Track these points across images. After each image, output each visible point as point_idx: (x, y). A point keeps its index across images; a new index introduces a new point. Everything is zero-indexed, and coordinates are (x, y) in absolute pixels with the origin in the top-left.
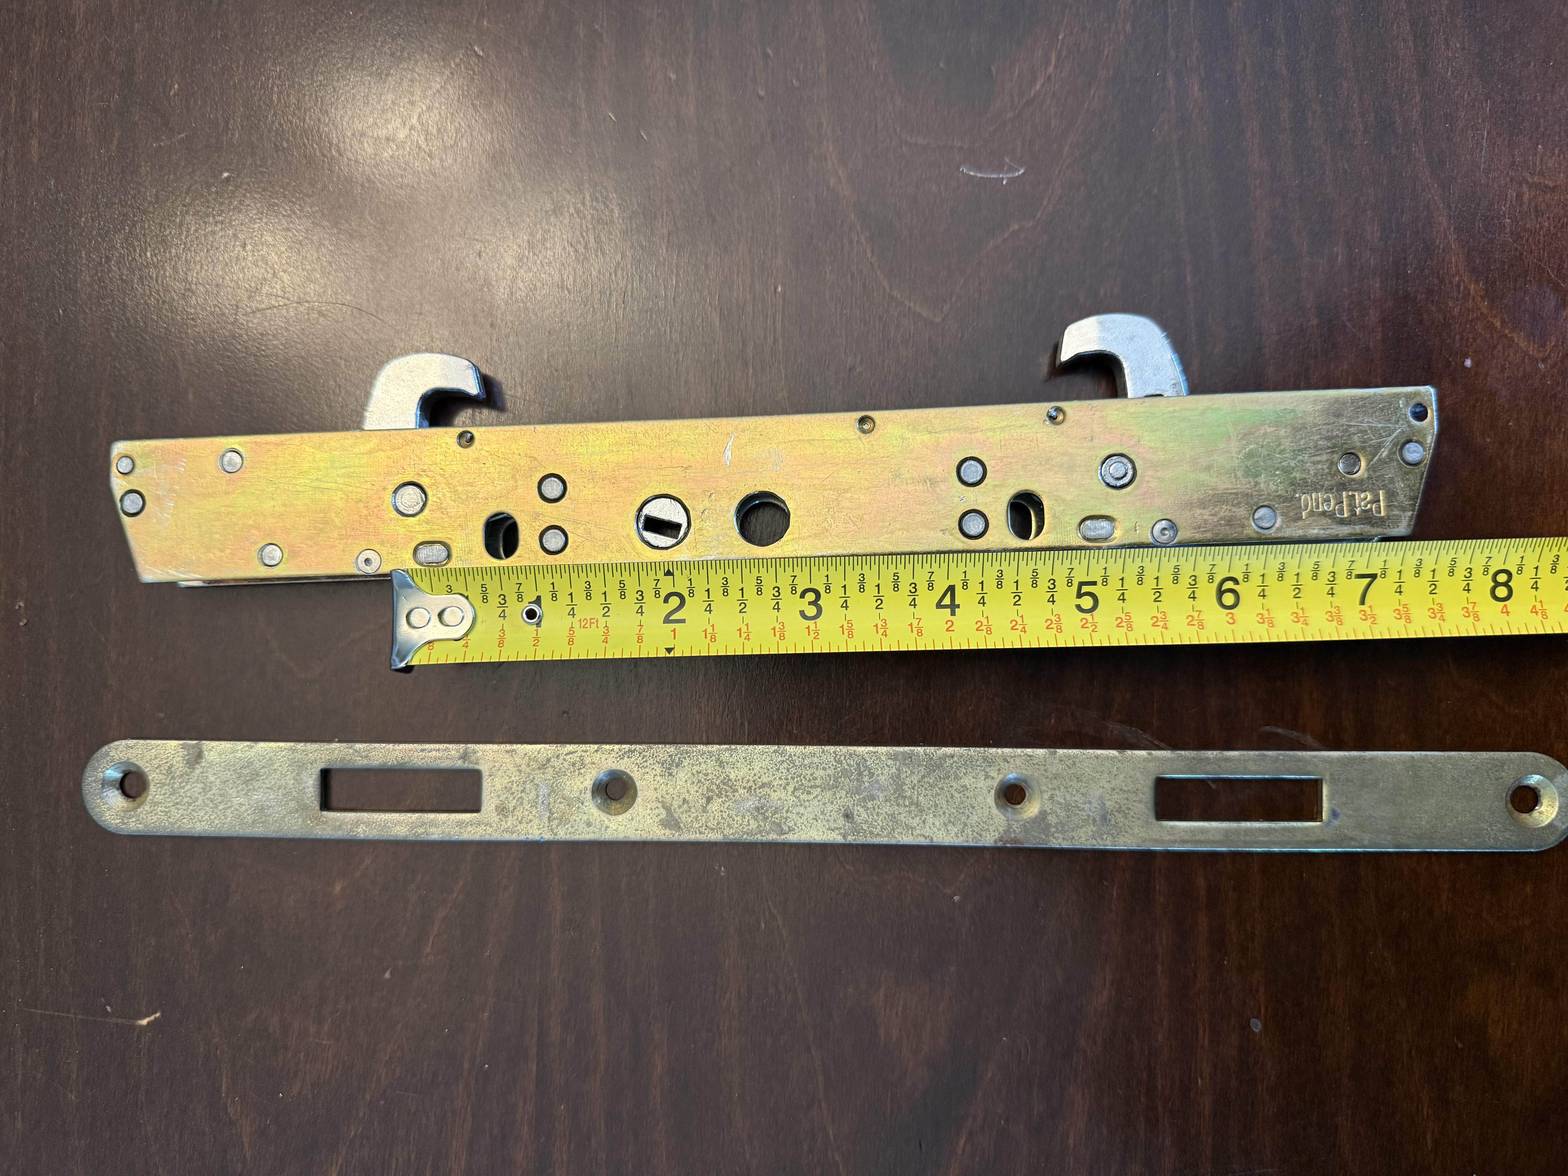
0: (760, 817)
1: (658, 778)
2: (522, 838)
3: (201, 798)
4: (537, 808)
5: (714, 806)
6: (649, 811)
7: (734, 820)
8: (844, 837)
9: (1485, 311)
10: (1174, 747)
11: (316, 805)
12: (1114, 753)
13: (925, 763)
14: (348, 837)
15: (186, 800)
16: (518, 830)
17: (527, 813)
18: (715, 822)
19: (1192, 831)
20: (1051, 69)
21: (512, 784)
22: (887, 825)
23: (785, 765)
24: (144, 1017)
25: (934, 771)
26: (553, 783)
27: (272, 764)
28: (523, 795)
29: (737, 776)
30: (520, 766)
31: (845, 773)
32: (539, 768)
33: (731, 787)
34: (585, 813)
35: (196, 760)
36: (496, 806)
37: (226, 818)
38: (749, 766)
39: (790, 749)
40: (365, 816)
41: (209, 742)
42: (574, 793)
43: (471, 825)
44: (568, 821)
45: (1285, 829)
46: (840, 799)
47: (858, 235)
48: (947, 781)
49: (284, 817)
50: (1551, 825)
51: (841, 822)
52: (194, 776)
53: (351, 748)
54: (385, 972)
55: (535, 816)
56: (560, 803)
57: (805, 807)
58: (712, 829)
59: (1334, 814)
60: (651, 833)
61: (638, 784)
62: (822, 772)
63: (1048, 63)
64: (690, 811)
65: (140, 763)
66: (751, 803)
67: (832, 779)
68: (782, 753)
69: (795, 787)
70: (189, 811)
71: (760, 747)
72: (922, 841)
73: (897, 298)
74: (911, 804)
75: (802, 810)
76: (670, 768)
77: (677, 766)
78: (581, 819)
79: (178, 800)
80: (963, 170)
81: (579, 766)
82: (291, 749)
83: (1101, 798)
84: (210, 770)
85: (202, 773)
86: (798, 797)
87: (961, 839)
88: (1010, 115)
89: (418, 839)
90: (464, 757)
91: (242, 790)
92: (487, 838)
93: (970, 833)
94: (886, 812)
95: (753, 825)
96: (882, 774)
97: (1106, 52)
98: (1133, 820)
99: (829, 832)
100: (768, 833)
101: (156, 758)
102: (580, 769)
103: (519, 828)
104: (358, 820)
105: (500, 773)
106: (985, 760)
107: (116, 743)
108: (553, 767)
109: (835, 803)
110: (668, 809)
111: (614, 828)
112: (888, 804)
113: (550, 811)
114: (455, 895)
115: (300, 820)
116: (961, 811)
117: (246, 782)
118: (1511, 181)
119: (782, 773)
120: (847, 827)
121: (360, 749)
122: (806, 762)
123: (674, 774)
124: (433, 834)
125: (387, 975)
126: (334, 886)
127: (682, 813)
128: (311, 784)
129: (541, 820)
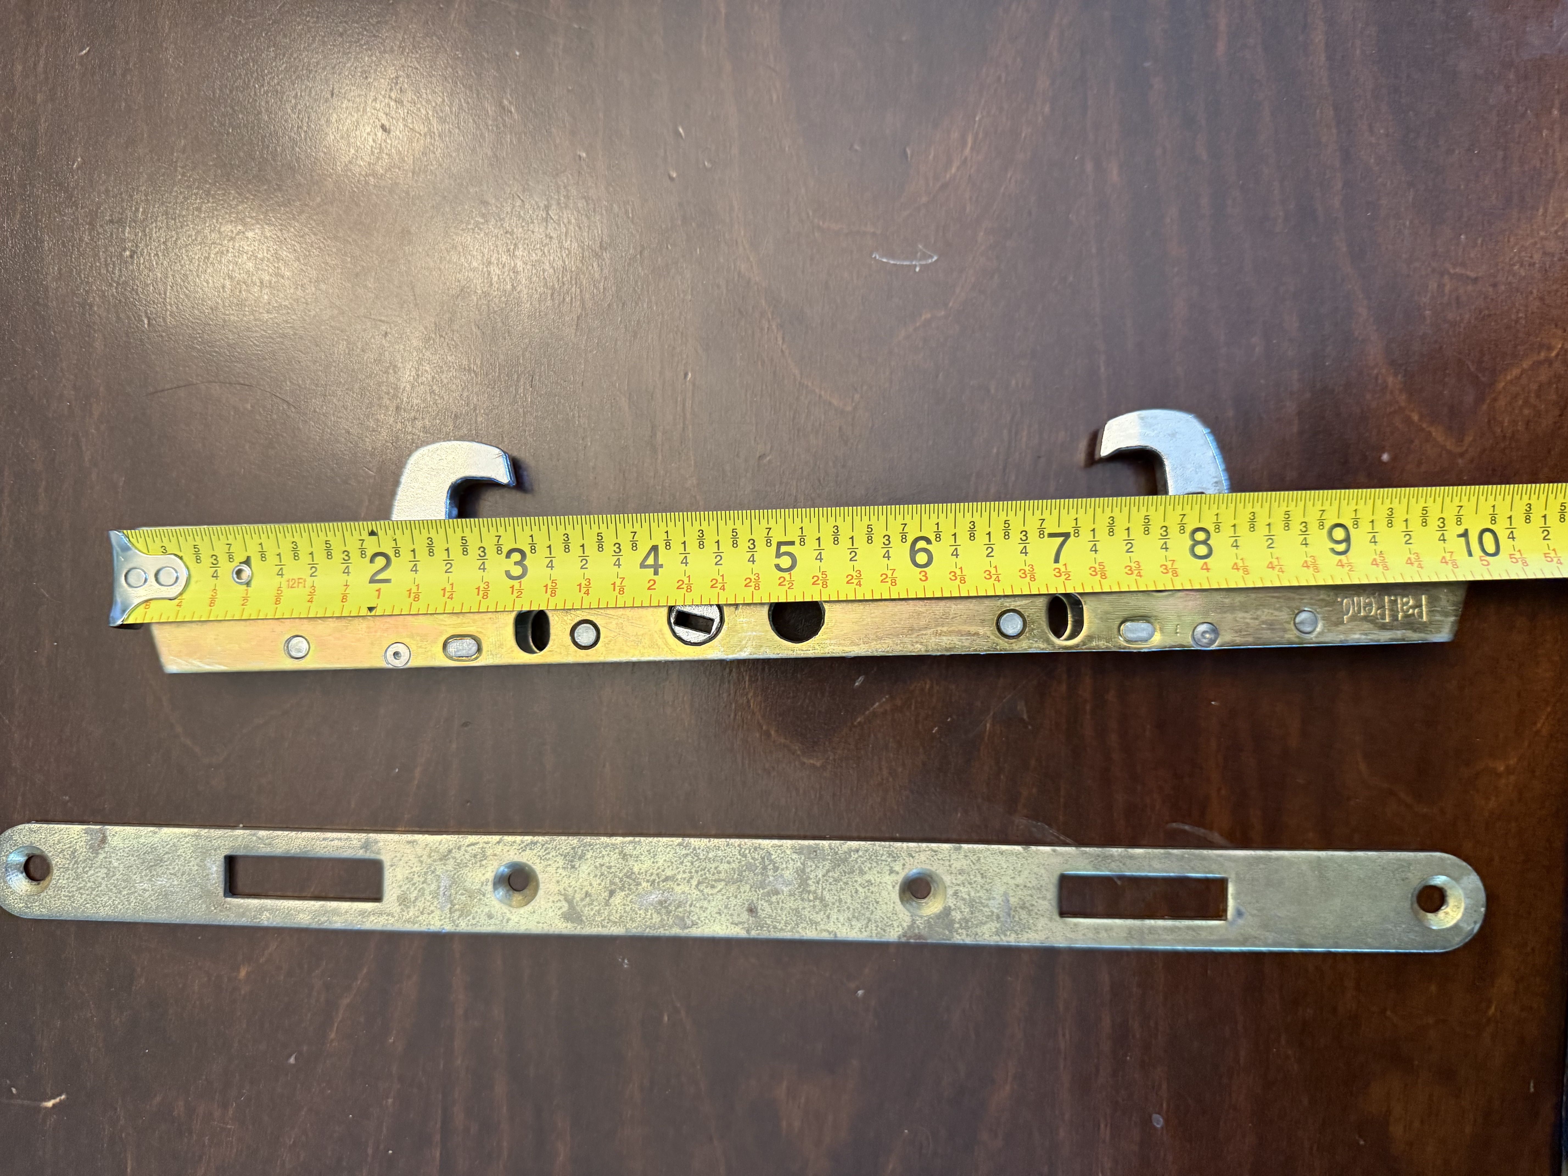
0: (664, 911)
1: (560, 871)
2: (424, 928)
3: (104, 883)
4: (438, 899)
5: (617, 899)
6: (551, 904)
7: (636, 914)
8: (748, 931)
9: (1403, 404)
10: (1080, 842)
11: (221, 891)
12: (1018, 848)
13: (830, 857)
14: (252, 924)
15: (89, 885)
16: (420, 921)
17: (429, 904)
18: (618, 916)
19: (1095, 929)
20: (967, 151)
21: (414, 875)
22: (791, 919)
23: (689, 858)
24: (49, 1099)
25: (839, 866)
26: (455, 874)
27: (176, 851)
28: (425, 885)
29: (640, 869)
30: (421, 856)
31: (750, 867)
32: (441, 860)
33: (634, 880)
34: (486, 905)
35: (99, 845)
36: (398, 897)
37: (130, 904)
38: (652, 860)
39: (694, 842)
40: (269, 902)
41: (112, 827)
42: (475, 884)
43: (373, 914)
44: (469, 913)
45: (1189, 928)
46: (744, 892)
47: (769, 322)
48: (851, 875)
49: (188, 903)
50: (1456, 927)
51: (745, 916)
52: (97, 862)
53: (254, 835)
54: (290, 1056)
55: (436, 907)
56: (462, 894)
57: (709, 901)
58: (615, 923)
59: (1239, 913)
60: (553, 925)
61: (541, 877)
62: (726, 866)
63: (964, 146)
64: (592, 904)
65: (43, 848)
66: (654, 897)
67: (737, 873)
68: (687, 846)
69: (699, 880)
70: (93, 896)
71: (665, 839)
72: (825, 936)
73: (807, 386)
74: (816, 898)
75: (705, 904)
76: (572, 860)
77: (580, 858)
78: (482, 911)
79: (81, 885)
80: (875, 257)
81: (481, 857)
82: (194, 835)
83: (1005, 894)
84: (113, 855)
85: (105, 858)
86: (702, 891)
87: (865, 934)
88: (924, 199)
89: (322, 927)
90: (366, 846)
91: (146, 875)
92: (389, 928)
93: (874, 928)
94: (790, 907)
95: (656, 919)
96: (787, 867)
97: (1023, 135)
98: (1036, 917)
99: (733, 926)
100: (671, 927)
101: (59, 842)
102: (482, 860)
103: (420, 918)
104: (262, 907)
105: (401, 862)
106: (890, 854)
107: (20, 827)
108: (454, 858)
109: (739, 897)
110: (570, 902)
111: (516, 920)
112: (793, 898)
113: (451, 902)
114: (359, 982)
115: (204, 906)
116: (865, 906)
117: (150, 868)
118: (1434, 270)
119: (686, 866)
120: (750, 922)
121: (263, 836)
122: (710, 855)
123: (577, 866)
124: (336, 922)
125: (292, 1060)
126: (238, 971)
127: (585, 906)
128: (216, 870)
129: (442, 911)
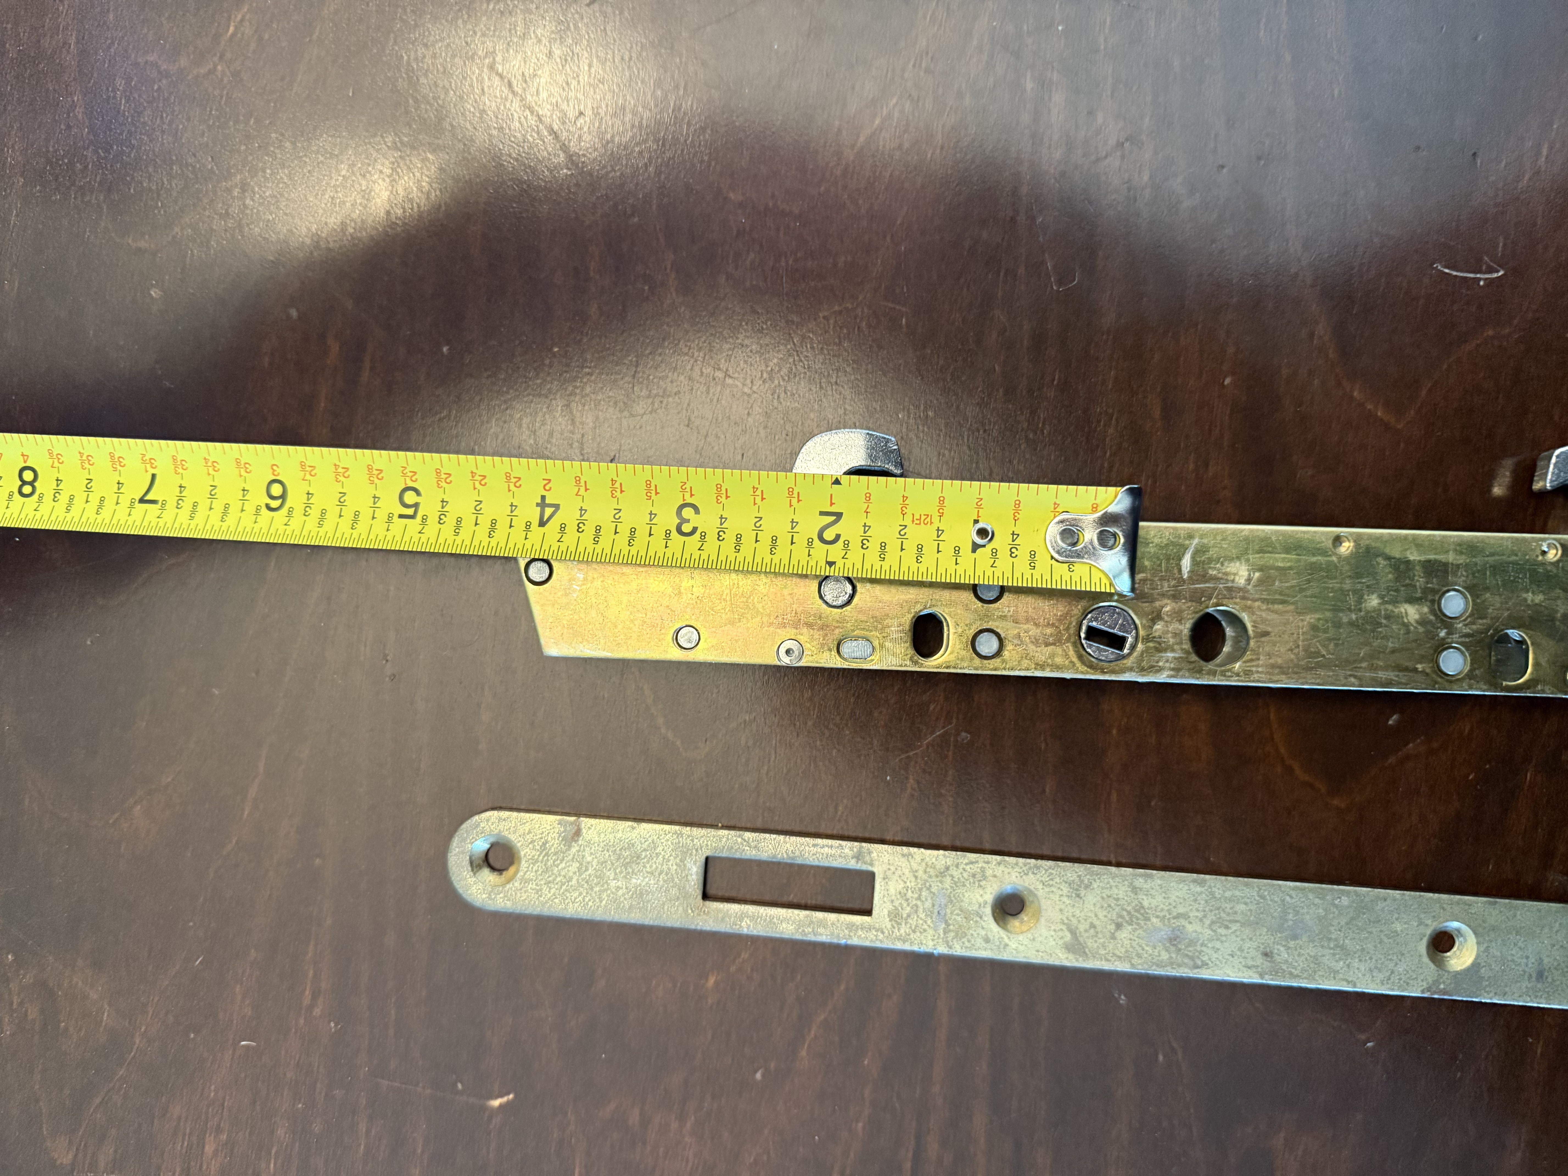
0: (1173, 949)
1: (1065, 899)
2: (914, 947)
3: (575, 878)
4: (932, 918)
5: (1124, 933)
6: (1050, 933)
7: (1143, 950)
8: (1262, 977)
11: (698, 894)
13: (1354, 904)
14: (730, 931)
15: (559, 879)
16: (910, 939)
17: (921, 922)
18: (1123, 950)
20: (1541, 161)
21: (907, 890)
22: (1309, 967)
23: (1201, 895)
24: (497, 1098)
25: (1364, 914)
26: (951, 893)
27: (655, 848)
28: (918, 902)
29: (1150, 904)
30: (917, 871)
31: (1268, 909)
32: (937, 876)
33: (1142, 915)
34: (983, 928)
35: (572, 838)
36: (889, 912)
37: (601, 902)
38: (1164, 895)
39: (1208, 878)
40: (749, 909)
41: (586, 820)
42: (972, 905)
43: (862, 929)
44: (964, 935)
46: (1260, 936)
48: (1377, 925)
49: (664, 904)
51: (1260, 960)
52: (569, 855)
54: (756, 1072)
55: (929, 926)
56: (958, 915)
57: (1222, 942)
58: (1120, 957)
60: (1054, 955)
62: (1243, 907)
63: (1538, 153)
64: (1096, 936)
65: (513, 837)
66: (1164, 933)
67: (1254, 914)
68: (1199, 882)
69: (1212, 920)
70: (562, 891)
71: (1178, 874)
72: (1345, 987)
73: (1357, 399)
74: (1337, 946)
76: (1077, 889)
77: (1086, 888)
78: (978, 934)
79: (550, 879)
80: (1437, 267)
81: (979, 878)
82: (676, 833)
83: (1539, 953)
84: (587, 849)
85: (579, 851)
86: (1216, 931)
87: (1387, 987)
89: (805, 938)
90: (858, 857)
91: (621, 872)
92: (874, 944)
93: (1397, 982)
94: (1309, 953)
95: (1164, 958)
96: (1308, 913)
99: (1245, 969)
100: (1180, 966)
101: (529, 832)
102: (981, 881)
103: (912, 937)
104: (742, 913)
105: (894, 876)
106: (1417, 905)
107: (489, 814)
108: (952, 876)
109: (1254, 940)
110: (1073, 932)
111: (1014, 946)
112: (1311, 945)
113: (946, 922)
114: (835, 1000)
115: (680, 908)
116: (1389, 957)
117: (625, 865)
119: (1200, 904)
120: (1266, 968)
122: (1226, 894)
123: (1082, 895)
124: (821, 934)
125: (758, 1076)
126: (707, 980)
127: (1088, 938)
128: (695, 871)
129: (935, 931)
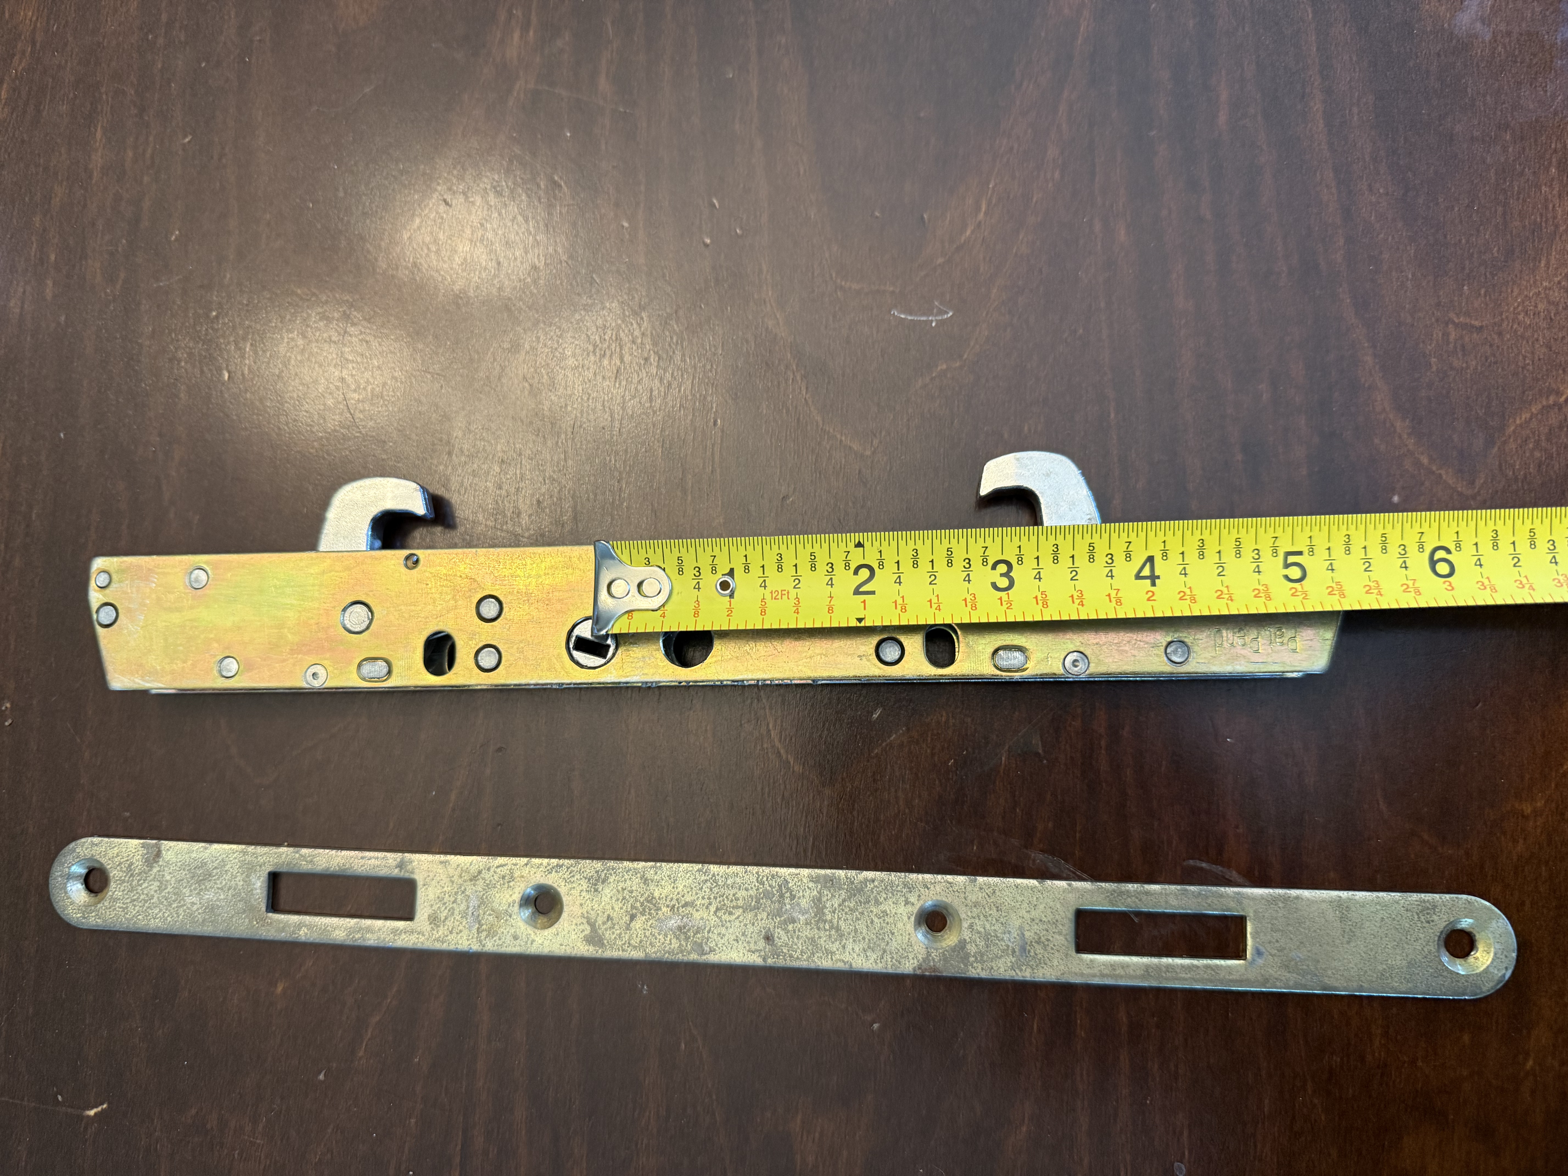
0: (682, 936)
1: (584, 894)
2: (452, 947)
3: (156, 896)
4: (467, 919)
5: (638, 924)
6: (573, 927)
7: (656, 939)
8: (764, 959)
9: (1411, 448)
10: (1095, 877)
11: (263, 907)
12: (1033, 882)
13: (846, 887)
14: (290, 939)
15: (142, 897)
16: (448, 940)
17: (458, 923)
18: (638, 940)
19: (1111, 965)
20: (981, 216)
21: (445, 895)
22: (807, 948)
23: (709, 884)
24: (92, 1108)
25: (855, 896)
26: (484, 895)
27: (224, 866)
28: (455, 905)
29: (661, 894)
30: (453, 877)
31: (768, 895)
32: (471, 880)
33: (654, 905)
34: (512, 926)
35: (154, 859)
36: (429, 915)
37: (178, 917)
38: (673, 885)
39: (714, 868)
40: (307, 919)
41: (167, 842)
42: (502, 905)
43: (405, 932)
44: (495, 933)
45: (1206, 969)
46: (761, 920)
47: (794, 373)
48: (867, 906)
49: (232, 918)
50: (1486, 973)
51: (762, 944)
52: (151, 875)
53: (297, 852)
54: (320, 1073)
55: (465, 927)
56: (490, 915)
57: (727, 928)
58: (635, 947)
59: (1258, 953)
60: (575, 948)
61: (565, 899)
62: (744, 893)
63: (978, 209)
64: (613, 928)
65: (103, 860)
66: (674, 923)
67: (754, 900)
68: (706, 872)
69: (717, 907)
70: (145, 908)
71: (685, 865)
72: (840, 966)
73: (829, 432)
75: (723, 931)
76: (596, 883)
77: (603, 882)
78: (508, 932)
79: (135, 897)
80: (894, 313)
81: (509, 879)
82: (242, 851)
83: (1021, 928)
84: (166, 869)
85: (159, 871)
86: (720, 917)
87: (880, 965)
88: (940, 261)
89: (356, 944)
90: (401, 865)
91: (195, 889)
92: (419, 946)
93: (890, 960)
94: (806, 935)
95: (675, 944)
96: (803, 896)
97: (1034, 200)
98: (1052, 951)
99: (750, 953)
100: (689, 953)
101: (118, 855)
102: (510, 882)
103: (449, 937)
104: (301, 923)
105: (433, 882)
106: (905, 885)
107: (83, 840)
108: (483, 879)
109: (756, 924)
110: (592, 925)
111: (540, 942)
112: (809, 927)
113: (479, 922)
114: (389, 1000)
115: (247, 920)
116: (881, 937)
117: (199, 882)
118: (1437, 321)
119: (705, 892)
120: (767, 950)
121: (306, 854)
122: (729, 882)
123: (600, 889)
124: (369, 939)
125: (321, 1077)
126: (276, 986)
127: (606, 930)
128: (259, 886)
129: (470, 931)
